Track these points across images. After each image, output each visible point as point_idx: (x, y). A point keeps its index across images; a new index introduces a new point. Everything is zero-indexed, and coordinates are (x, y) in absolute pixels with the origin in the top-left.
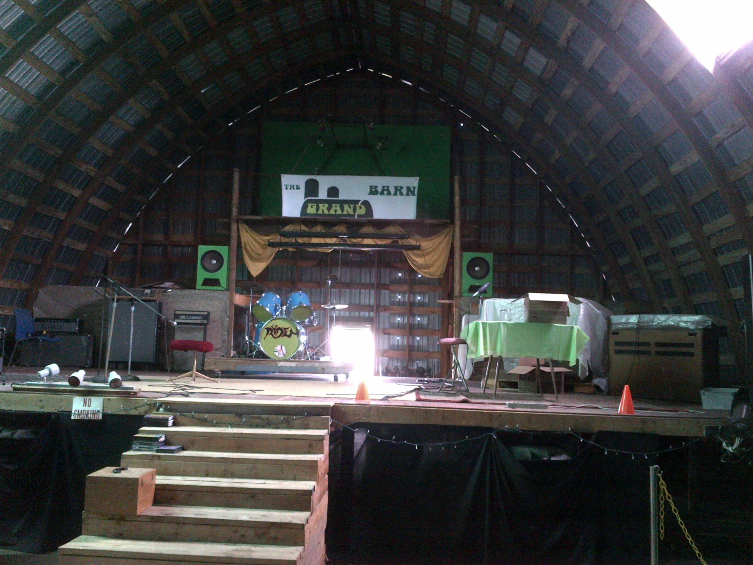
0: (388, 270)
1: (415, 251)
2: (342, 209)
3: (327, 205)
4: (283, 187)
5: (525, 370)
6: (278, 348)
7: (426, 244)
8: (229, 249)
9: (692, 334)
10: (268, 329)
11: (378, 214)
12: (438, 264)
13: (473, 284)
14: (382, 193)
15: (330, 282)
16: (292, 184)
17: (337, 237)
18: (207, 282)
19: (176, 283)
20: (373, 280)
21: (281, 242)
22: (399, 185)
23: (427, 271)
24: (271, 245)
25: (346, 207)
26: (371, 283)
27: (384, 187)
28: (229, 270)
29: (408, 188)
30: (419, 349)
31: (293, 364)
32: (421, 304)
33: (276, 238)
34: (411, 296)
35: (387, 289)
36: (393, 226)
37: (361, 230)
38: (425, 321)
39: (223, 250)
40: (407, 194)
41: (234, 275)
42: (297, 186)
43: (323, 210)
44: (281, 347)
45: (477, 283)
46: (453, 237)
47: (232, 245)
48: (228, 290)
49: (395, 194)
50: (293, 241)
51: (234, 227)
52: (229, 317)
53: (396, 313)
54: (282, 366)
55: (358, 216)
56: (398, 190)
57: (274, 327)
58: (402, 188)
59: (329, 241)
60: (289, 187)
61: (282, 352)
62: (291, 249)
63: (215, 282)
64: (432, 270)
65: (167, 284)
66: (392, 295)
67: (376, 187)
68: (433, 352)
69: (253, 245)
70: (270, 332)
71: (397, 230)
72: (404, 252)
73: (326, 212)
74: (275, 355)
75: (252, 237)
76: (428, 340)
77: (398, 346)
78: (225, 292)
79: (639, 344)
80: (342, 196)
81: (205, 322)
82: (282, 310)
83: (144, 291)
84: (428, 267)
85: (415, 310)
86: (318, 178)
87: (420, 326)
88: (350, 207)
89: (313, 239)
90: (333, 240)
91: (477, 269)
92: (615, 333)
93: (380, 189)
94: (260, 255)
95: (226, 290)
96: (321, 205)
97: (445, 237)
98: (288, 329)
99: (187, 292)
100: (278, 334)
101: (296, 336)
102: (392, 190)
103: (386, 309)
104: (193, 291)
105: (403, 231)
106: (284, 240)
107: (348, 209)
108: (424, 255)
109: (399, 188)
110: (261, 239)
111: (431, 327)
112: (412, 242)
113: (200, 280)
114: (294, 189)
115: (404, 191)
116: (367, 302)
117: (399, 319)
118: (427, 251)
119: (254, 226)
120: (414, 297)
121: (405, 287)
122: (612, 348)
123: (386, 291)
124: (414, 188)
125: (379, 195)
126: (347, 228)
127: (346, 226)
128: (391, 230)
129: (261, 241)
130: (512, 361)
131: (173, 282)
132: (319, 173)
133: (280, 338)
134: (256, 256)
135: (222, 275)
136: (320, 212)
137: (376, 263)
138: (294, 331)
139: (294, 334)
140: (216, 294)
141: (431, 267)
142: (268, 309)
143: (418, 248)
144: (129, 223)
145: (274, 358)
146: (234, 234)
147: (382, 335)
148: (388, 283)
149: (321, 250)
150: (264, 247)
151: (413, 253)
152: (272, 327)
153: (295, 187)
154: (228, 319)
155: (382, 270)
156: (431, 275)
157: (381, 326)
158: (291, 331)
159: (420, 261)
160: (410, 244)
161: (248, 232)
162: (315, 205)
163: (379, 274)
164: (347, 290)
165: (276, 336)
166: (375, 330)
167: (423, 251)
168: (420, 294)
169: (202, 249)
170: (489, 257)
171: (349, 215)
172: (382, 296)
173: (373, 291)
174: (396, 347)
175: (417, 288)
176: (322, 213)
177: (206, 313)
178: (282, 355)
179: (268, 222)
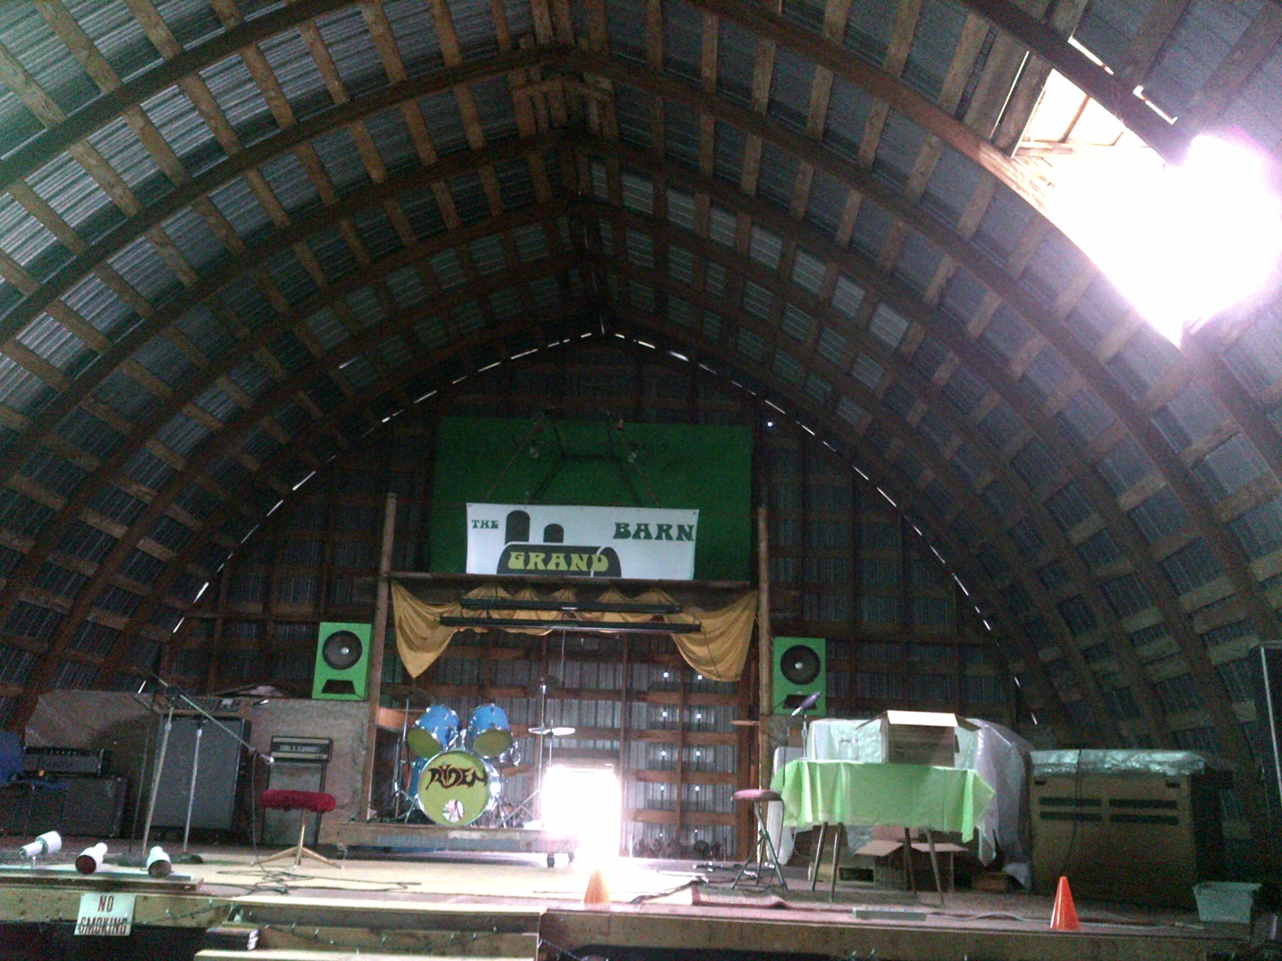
0: (644, 668)
1: (691, 635)
2: (569, 562)
3: (542, 556)
4: (470, 524)
5: (884, 848)
6: (451, 804)
7: (711, 623)
8: (373, 629)
9: (1173, 784)
10: (434, 772)
11: (630, 571)
12: (732, 656)
13: (790, 693)
14: (637, 536)
15: (544, 687)
16: (485, 519)
17: (558, 609)
18: (331, 687)
19: (278, 687)
20: (620, 684)
21: (463, 618)
22: (665, 522)
23: (712, 668)
24: (446, 622)
25: (575, 558)
26: (617, 688)
27: (639, 525)
28: (371, 664)
29: (681, 528)
30: (699, 807)
31: (475, 835)
32: (702, 727)
33: (454, 610)
34: (686, 713)
35: (644, 700)
36: (654, 591)
37: (601, 598)
38: (710, 757)
39: (362, 631)
40: (679, 538)
41: (378, 675)
42: (493, 522)
43: (536, 564)
44: (456, 803)
45: (799, 691)
46: (757, 609)
47: (377, 623)
48: (368, 700)
49: (659, 537)
50: (484, 615)
51: (383, 591)
52: (367, 749)
53: (658, 743)
54: (455, 838)
55: (596, 574)
56: (664, 531)
57: (445, 767)
58: (670, 527)
59: (546, 616)
60: (479, 525)
61: (456, 813)
62: (478, 630)
63: (346, 687)
64: (720, 668)
65: (262, 690)
66: (652, 711)
67: (627, 525)
68: (723, 814)
69: (415, 623)
70: (437, 776)
71: (663, 600)
72: (674, 636)
73: (541, 566)
74: (444, 818)
75: (413, 607)
76: (714, 792)
77: (662, 802)
78: (361, 704)
79: (1081, 802)
80: (568, 541)
81: (325, 756)
82: (460, 737)
83: (221, 701)
84: (713, 662)
85: (693, 737)
86: (529, 509)
87: (700, 767)
88: (581, 558)
89: (518, 612)
90: (552, 615)
91: (798, 666)
92: (1040, 783)
93: (632, 529)
94: (425, 639)
95: (364, 701)
96: (532, 555)
97: (743, 611)
98: (468, 770)
99: (295, 704)
100: (452, 780)
101: (482, 784)
102: (654, 531)
103: (641, 735)
104: (307, 702)
105: (669, 598)
106: (468, 614)
107: (578, 563)
108: (706, 642)
109: (665, 527)
110: (427, 613)
111: (719, 768)
112: (687, 618)
113: (319, 683)
114: (487, 527)
115: (674, 532)
116: (609, 723)
117: (663, 753)
118: (712, 635)
119: (416, 589)
120: (690, 716)
121: (676, 698)
122: (1036, 809)
123: (641, 704)
124: (691, 527)
125: (631, 538)
126: (576, 595)
127: (575, 590)
128: (653, 597)
129: (428, 616)
130: (861, 831)
131: (273, 685)
132: (531, 502)
133: (454, 788)
134: (418, 642)
135: (357, 674)
136: (531, 566)
137: (625, 656)
138: (480, 775)
139: (479, 780)
140: (346, 708)
141: (719, 661)
142: (434, 736)
143: (697, 629)
144: (204, 583)
145: (442, 823)
146: (382, 604)
147: (634, 782)
148: (645, 689)
149: (530, 631)
150: (432, 626)
151: (688, 639)
152: (441, 767)
153: (490, 524)
154: (364, 752)
155: (636, 666)
156: (719, 676)
157: (633, 766)
158: (474, 774)
159: (700, 651)
160: (684, 622)
161: (406, 600)
162: (523, 554)
163: (629, 675)
164: (575, 702)
165: (448, 784)
166: (621, 773)
167: (705, 634)
168: (700, 708)
169: (327, 629)
170: (818, 645)
171: (580, 572)
172: (635, 715)
173: (620, 704)
174: (658, 805)
175: (695, 699)
176: (533, 568)
177: (327, 742)
178: (457, 819)
179: (440, 583)
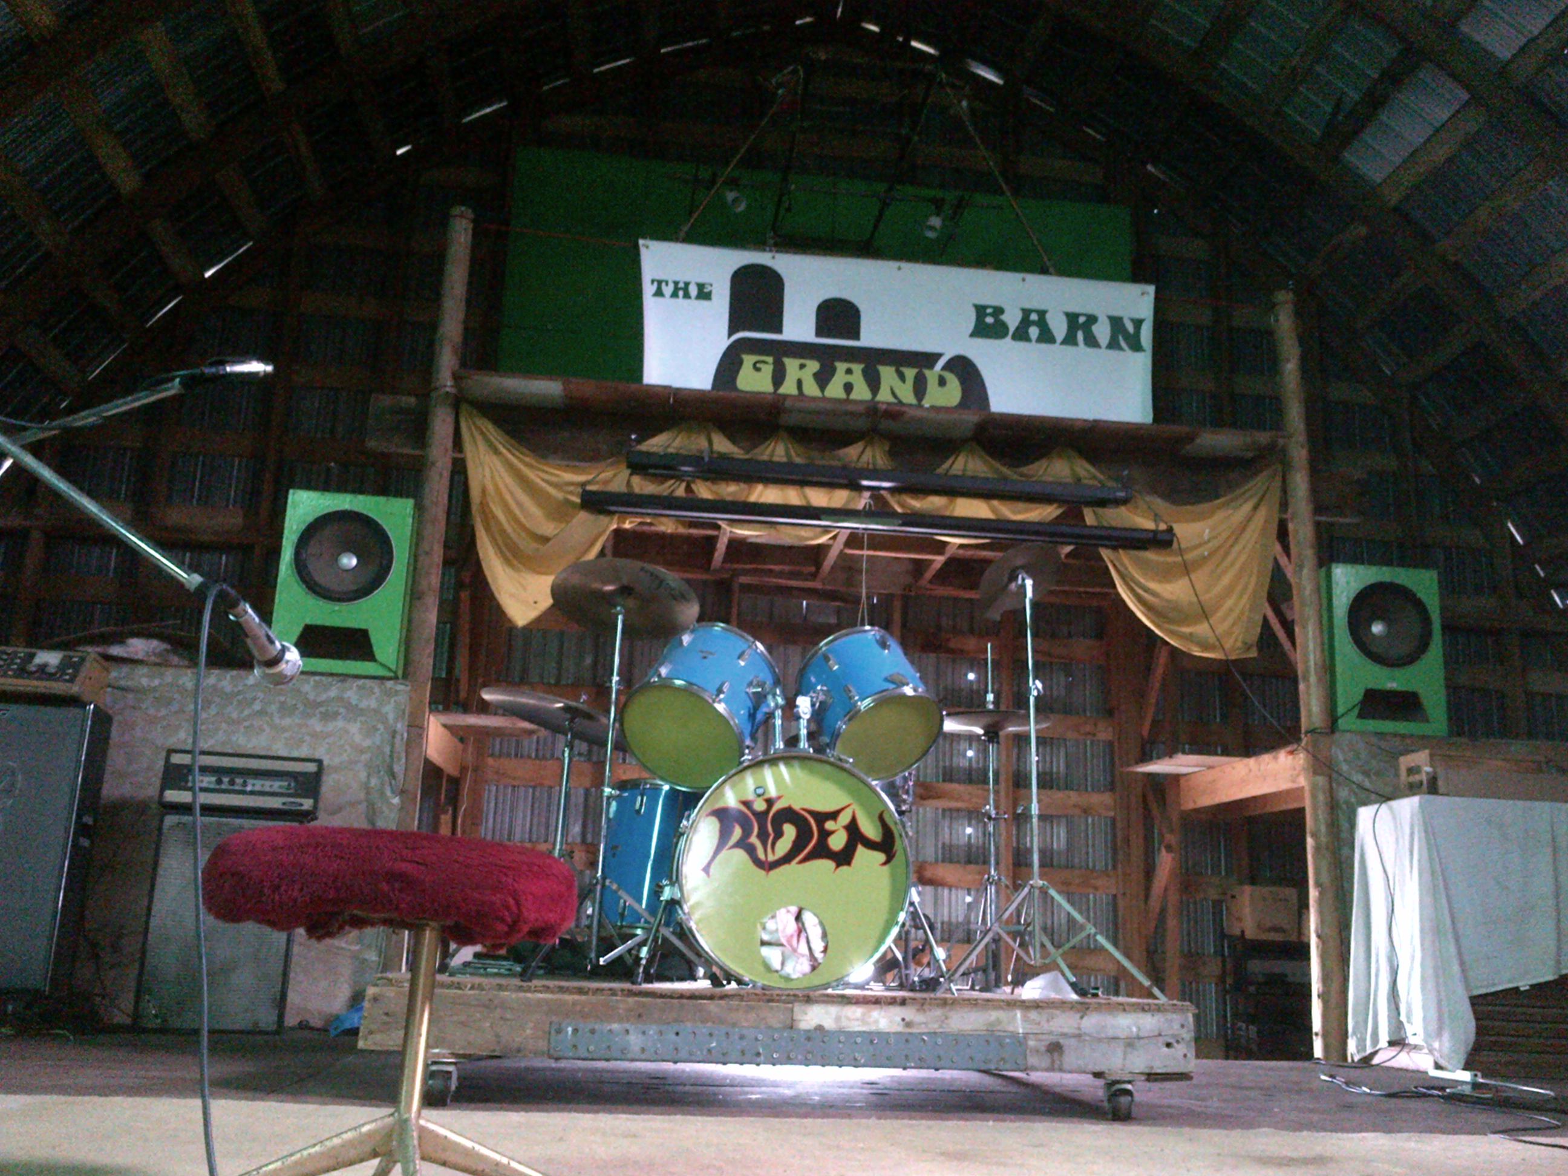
1: (1150, 555)
2: (874, 383)
3: (813, 366)
4: (648, 289)
6: (784, 921)
7: (1190, 529)
10: (726, 818)
11: (1007, 399)
12: (1234, 604)
14: (1021, 335)
16: (682, 278)
17: (850, 484)
18: (317, 641)
19: (175, 641)
21: (632, 496)
22: (1083, 307)
24: (593, 503)
25: (887, 374)
27: (1026, 312)
28: (414, 595)
29: (1116, 323)
33: (612, 477)
37: (946, 465)
39: (392, 513)
40: (1113, 345)
41: (427, 621)
42: (701, 286)
43: (800, 383)
44: (798, 918)
45: (1392, 681)
47: (428, 497)
48: (405, 676)
49: (1070, 340)
50: (679, 490)
51: (441, 425)
54: (820, 1028)
56: (1080, 328)
58: (1092, 319)
60: (668, 290)
61: (803, 948)
62: (666, 525)
63: (354, 644)
64: (1211, 628)
67: (998, 311)
69: (518, 500)
70: (738, 832)
71: (1082, 473)
73: (811, 389)
74: (765, 965)
75: (511, 468)
78: (389, 684)
80: (871, 336)
84: (1199, 615)
86: (783, 263)
90: (839, 498)
91: (1377, 628)
93: (1012, 319)
94: (545, 540)
95: (396, 678)
96: (791, 365)
97: (1256, 508)
99: (223, 680)
100: (784, 845)
101: (881, 857)
102: (1059, 327)
104: (250, 678)
106: (642, 486)
107: (895, 385)
108: (1186, 570)
109: (1082, 320)
110: (546, 483)
112: (1138, 518)
114: (687, 295)
115: (1102, 331)
118: (1193, 556)
124: (1138, 323)
125: (1008, 339)
126: (892, 454)
127: (890, 443)
128: (1060, 469)
129: (549, 489)
131: (161, 637)
133: (792, 868)
134: (527, 545)
135: (381, 614)
136: (789, 388)
138: (870, 829)
139: (870, 845)
140: (352, 693)
141: (1207, 615)
143: (1162, 541)
145: (760, 978)
146: (439, 457)
151: (1141, 563)
152: (746, 804)
153: (693, 291)
158: (852, 828)
162: (770, 359)
165: (771, 858)
169: (304, 506)
170: (1427, 586)
176: (794, 391)
178: (805, 966)
